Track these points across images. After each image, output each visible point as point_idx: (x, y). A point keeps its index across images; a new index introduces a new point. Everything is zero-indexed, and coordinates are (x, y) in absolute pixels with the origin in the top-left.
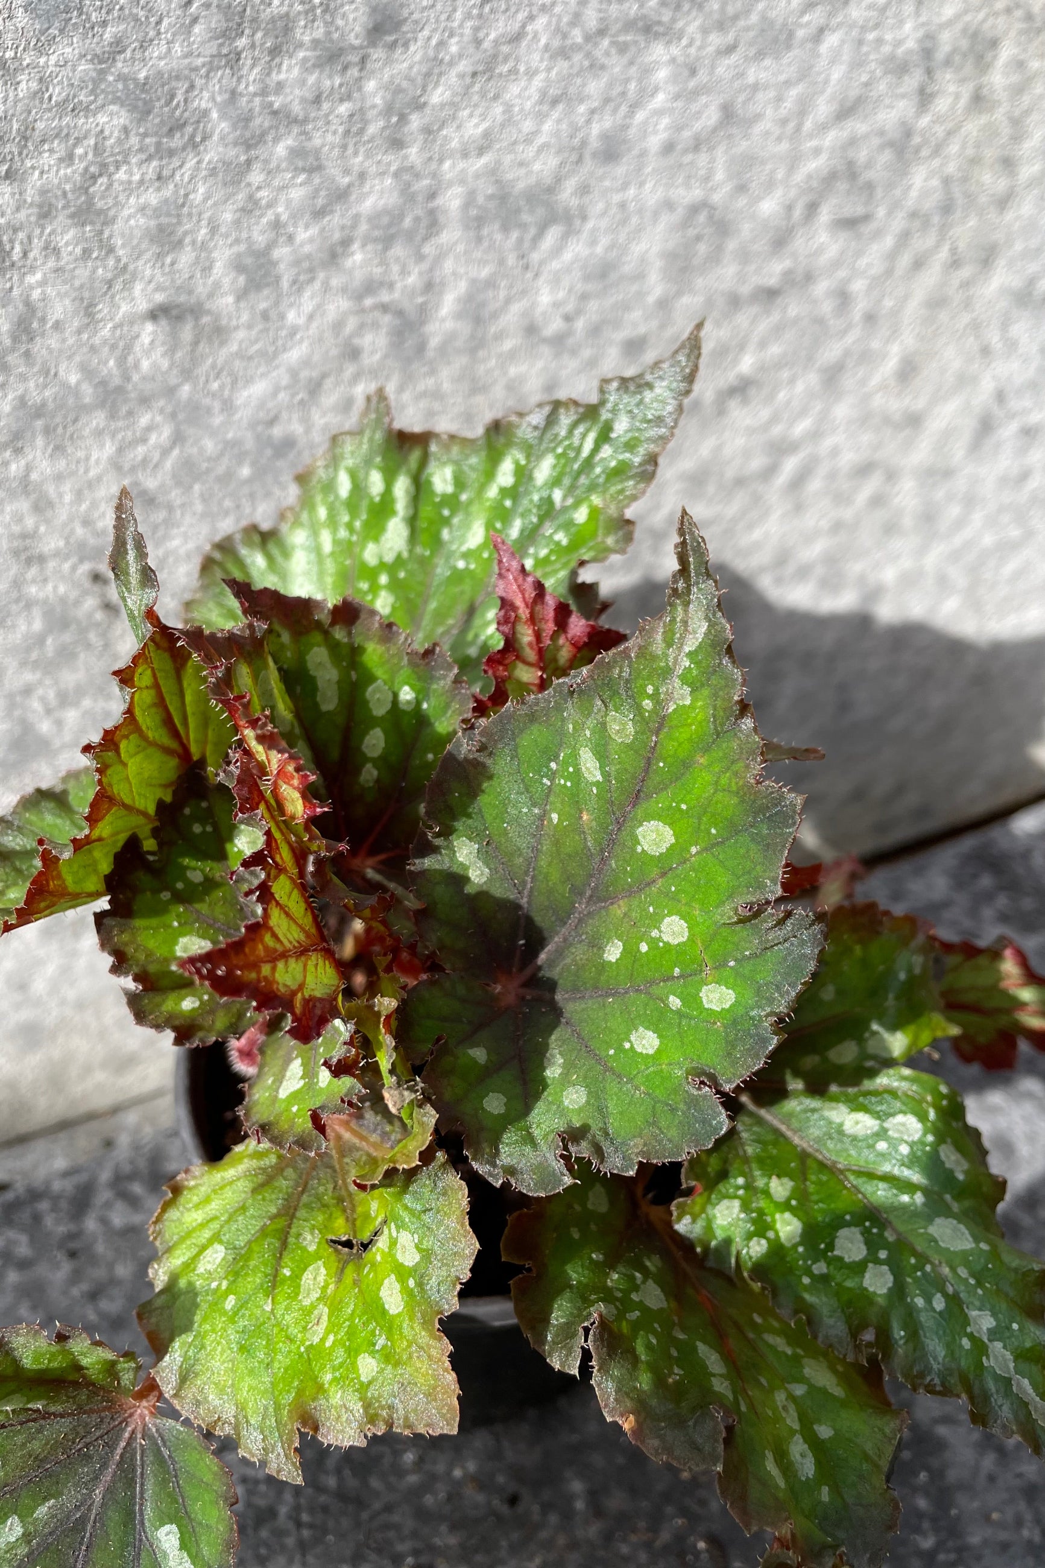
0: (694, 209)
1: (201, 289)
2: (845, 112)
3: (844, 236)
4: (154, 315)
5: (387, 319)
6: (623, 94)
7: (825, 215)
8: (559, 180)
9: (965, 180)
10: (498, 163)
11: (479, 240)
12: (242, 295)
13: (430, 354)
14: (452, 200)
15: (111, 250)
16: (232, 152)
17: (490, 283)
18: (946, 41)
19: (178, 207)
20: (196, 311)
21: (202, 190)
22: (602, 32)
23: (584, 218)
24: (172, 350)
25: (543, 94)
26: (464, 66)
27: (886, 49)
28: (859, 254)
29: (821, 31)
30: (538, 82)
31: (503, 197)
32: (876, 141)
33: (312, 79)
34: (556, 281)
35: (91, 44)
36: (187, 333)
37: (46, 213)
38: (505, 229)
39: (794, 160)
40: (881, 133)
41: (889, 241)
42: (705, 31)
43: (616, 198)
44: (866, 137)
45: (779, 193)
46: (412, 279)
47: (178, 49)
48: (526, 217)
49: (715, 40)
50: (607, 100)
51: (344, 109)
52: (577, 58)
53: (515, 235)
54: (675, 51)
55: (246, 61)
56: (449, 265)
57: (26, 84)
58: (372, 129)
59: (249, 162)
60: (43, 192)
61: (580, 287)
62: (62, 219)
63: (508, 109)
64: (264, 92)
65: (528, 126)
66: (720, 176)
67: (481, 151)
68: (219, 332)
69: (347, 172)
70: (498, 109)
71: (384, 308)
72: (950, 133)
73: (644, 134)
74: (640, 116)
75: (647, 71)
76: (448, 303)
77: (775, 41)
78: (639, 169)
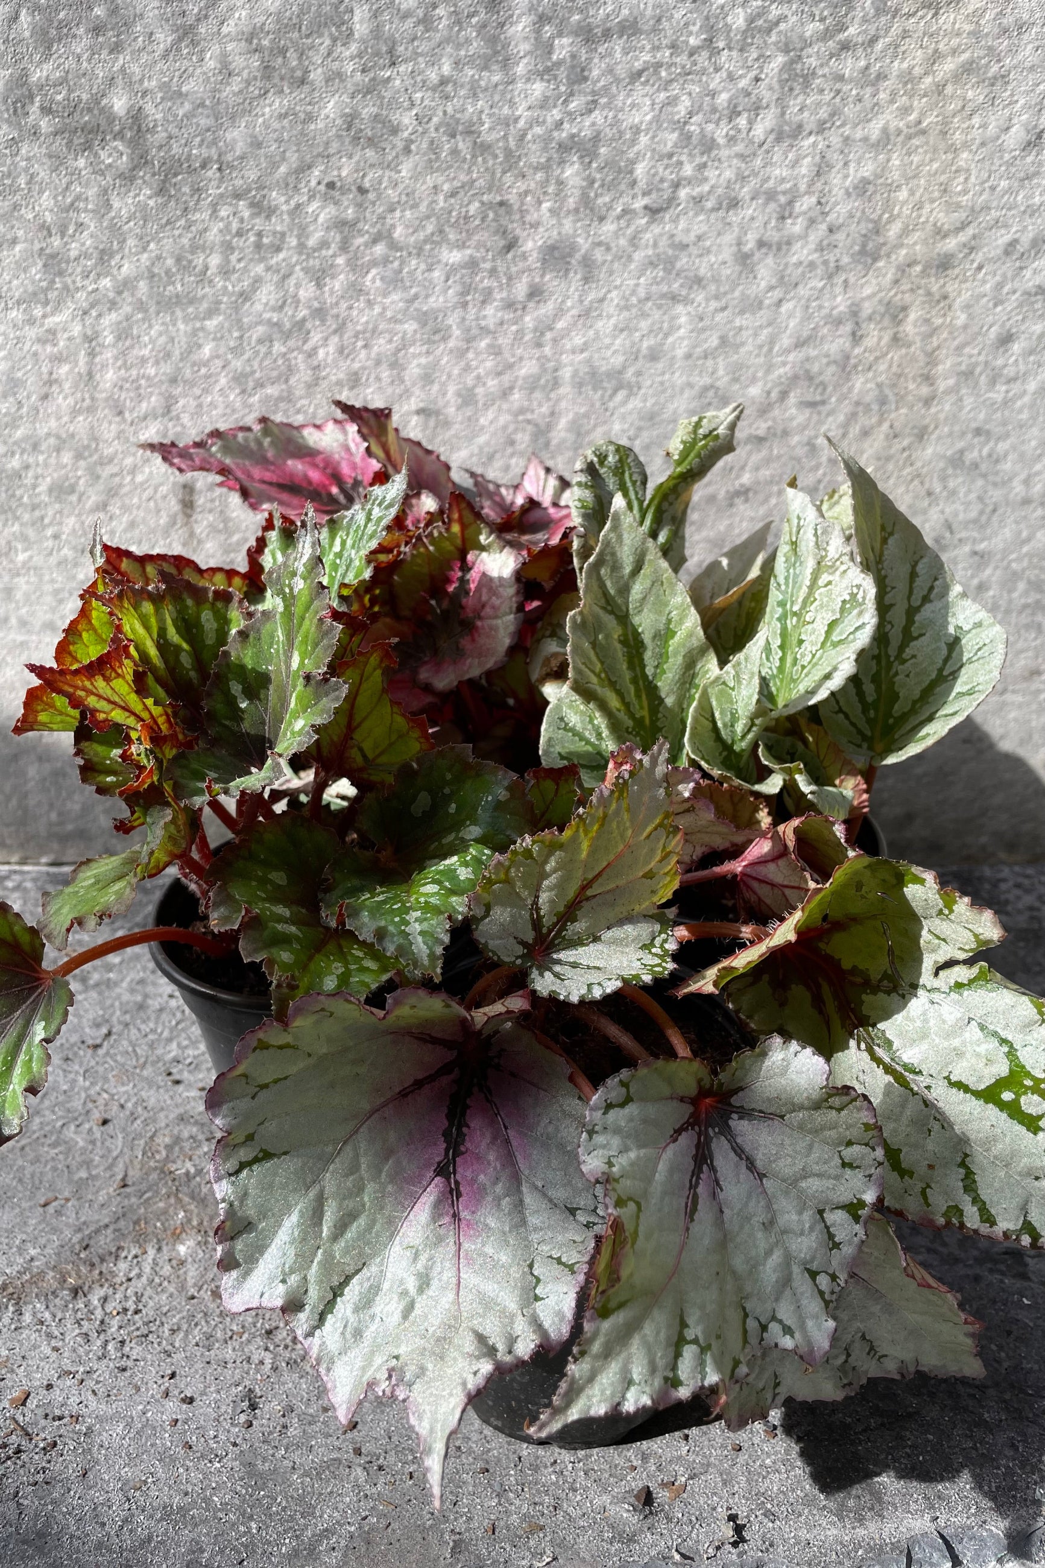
0: (706, 389)
1: (441, 403)
2: (800, 344)
3: (807, 412)
4: (419, 412)
5: (529, 428)
6: (661, 328)
7: (792, 399)
8: (624, 368)
9: (894, 385)
10: (591, 357)
11: (580, 393)
12: (458, 409)
13: (552, 448)
14: (566, 373)
15: (403, 382)
16: (460, 344)
17: (586, 416)
18: (867, 308)
19: (435, 365)
20: (438, 413)
21: (446, 359)
22: (647, 299)
23: (639, 388)
24: (423, 430)
25: (616, 327)
26: (575, 312)
27: (824, 312)
28: (820, 422)
29: (780, 301)
30: (613, 321)
31: (593, 373)
32: (825, 361)
33: (500, 314)
34: (623, 418)
35: (406, 296)
36: (432, 422)
37: (378, 363)
38: (595, 389)
39: (769, 368)
40: (827, 356)
41: (841, 418)
42: (707, 300)
43: (659, 379)
44: (816, 357)
45: (760, 384)
46: (544, 409)
47: (441, 299)
48: (605, 384)
49: (714, 304)
50: (651, 331)
51: (514, 328)
52: (634, 311)
53: (600, 393)
54: (690, 308)
55: (470, 306)
56: (563, 404)
57: (377, 309)
58: (527, 338)
59: (468, 349)
60: (378, 354)
61: (637, 423)
62: (384, 366)
63: (597, 333)
64: (477, 319)
65: (607, 341)
66: (721, 372)
67: (582, 351)
68: (447, 424)
69: (513, 356)
70: (591, 333)
71: (529, 422)
72: (877, 359)
73: (673, 349)
74: (670, 340)
75: (674, 318)
76: (563, 423)
77: (752, 305)
78: (671, 365)
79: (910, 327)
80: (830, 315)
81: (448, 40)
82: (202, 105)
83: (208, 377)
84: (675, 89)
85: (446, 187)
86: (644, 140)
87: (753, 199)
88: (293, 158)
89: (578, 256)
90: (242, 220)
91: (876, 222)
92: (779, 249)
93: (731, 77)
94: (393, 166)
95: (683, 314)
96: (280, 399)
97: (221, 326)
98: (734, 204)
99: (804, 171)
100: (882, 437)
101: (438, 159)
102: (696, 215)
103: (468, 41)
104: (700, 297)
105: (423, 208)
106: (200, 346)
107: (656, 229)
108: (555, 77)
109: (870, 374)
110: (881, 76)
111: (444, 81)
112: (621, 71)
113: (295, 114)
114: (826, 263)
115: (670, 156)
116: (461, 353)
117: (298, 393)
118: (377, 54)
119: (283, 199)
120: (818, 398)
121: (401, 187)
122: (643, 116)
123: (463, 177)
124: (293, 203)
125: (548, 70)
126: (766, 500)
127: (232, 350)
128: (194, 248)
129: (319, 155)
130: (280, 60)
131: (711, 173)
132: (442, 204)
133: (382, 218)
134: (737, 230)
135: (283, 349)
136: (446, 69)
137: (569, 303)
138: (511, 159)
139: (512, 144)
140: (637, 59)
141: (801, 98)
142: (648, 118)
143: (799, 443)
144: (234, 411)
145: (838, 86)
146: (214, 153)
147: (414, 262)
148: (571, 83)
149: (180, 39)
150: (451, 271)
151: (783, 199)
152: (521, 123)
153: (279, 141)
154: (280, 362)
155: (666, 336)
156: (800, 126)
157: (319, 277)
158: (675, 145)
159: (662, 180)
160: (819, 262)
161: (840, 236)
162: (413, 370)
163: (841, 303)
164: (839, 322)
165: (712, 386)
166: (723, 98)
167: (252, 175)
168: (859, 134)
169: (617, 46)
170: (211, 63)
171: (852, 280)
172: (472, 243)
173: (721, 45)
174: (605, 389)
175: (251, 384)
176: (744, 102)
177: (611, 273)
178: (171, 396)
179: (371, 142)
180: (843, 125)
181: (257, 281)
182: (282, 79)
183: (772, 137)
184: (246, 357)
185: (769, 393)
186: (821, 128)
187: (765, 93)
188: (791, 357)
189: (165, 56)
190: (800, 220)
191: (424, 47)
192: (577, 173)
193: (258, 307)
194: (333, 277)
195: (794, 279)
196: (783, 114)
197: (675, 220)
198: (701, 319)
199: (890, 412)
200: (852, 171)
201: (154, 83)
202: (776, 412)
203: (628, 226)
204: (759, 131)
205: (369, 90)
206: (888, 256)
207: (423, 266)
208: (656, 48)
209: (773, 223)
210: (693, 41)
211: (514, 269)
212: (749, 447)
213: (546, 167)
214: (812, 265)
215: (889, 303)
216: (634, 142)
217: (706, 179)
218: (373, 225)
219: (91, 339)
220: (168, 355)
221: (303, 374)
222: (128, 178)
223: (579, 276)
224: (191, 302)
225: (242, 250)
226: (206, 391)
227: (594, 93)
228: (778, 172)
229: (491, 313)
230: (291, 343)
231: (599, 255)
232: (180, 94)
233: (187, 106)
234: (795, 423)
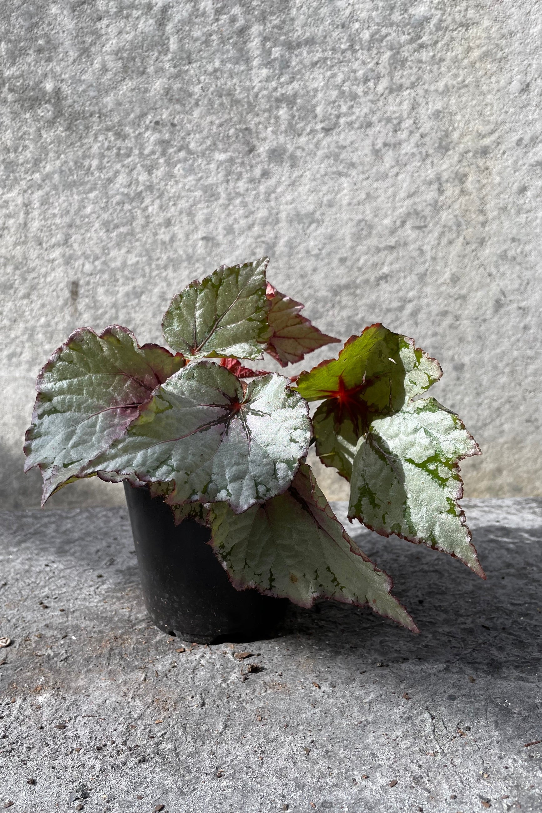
79: (469, 185)
80: (425, 180)
81: (218, 51)
82: (91, 86)
83: (89, 223)
84: (335, 70)
85: (217, 122)
86: (320, 95)
87: (379, 122)
88: (137, 110)
89: (288, 154)
90: (110, 142)
91: (446, 132)
92: (395, 147)
93: (364, 63)
94: (189, 112)
95: (345, 182)
96: (127, 234)
97: (97, 197)
98: (369, 125)
99: (405, 107)
100: (460, 244)
101: (213, 108)
102: (350, 131)
103: (228, 51)
104: (354, 173)
105: (205, 132)
106: (85, 207)
107: (328, 139)
108: (273, 66)
109: (450, 210)
110: (442, 60)
111: (216, 70)
112: (307, 62)
113: (139, 89)
114: (420, 153)
115: (334, 102)
116: (226, 206)
117: (137, 230)
118: (182, 58)
119: (132, 131)
120: (422, 224)
121: (193, 123)
122: (319, 83)
123: (226, 117)
124: (137, 132)
125: (269, 63)
126: (398, 281)
127: (102, 209)
128: (84, 157)
129: (152, 108)
130: (132, 63)
131: (356, 110)
132: (215, 130)
133: (183, 138)
134: (372, 138)
135: (130, 208)
136: (217, 64)
137: (283, 179)
138: (251, 107)
139: (251, 99)
140: (315, 56)
141: (400, 72)
142: (322, 84)
143: (414, 249)
144: (102, 241)
145: (420, 65)
146: (96, 109)
147: (200, 160)
148: (281, 69)
149: (81, 55)
150: (220, 164)
151: (395, 122)
152: (256, 90)
153: (131, 102)
154: (128, 214)
155: (337, 194)
156: (401, 86)
157: (150, 170)
158: (337, 97)
159: (331, 114)
160: (417, 153)
161: (427, 139)
162: (200, 216)
163: (431, 173)
164: (430, 183)
165: (363, 220)
166: (360, 74)
167: (116, 119)
168: (432, 88)
169: (304, 51)
170: (97, 65)
171: (436, 161)
172: (231, 149)
173: (358, 48)
174: (304, 223)
175: (112, 226)
176: (371, 75)
177: (305, 162)
178: (68, 234)
179: (178, 101)
180: (424, 84)
181: (117, 172)
182: (133, 72)
183: (387, 92)
184: (110, 212)
185: (395, 222)
186: (413, 86)
188: (406, 203)
189: (73, 63)
190: (405, 132)
191: (205, 55)
192: (286, 113)
193: (117, 186)
194: (157, 169)
195: (404, 162)
196: (392, 80)
197: (339, 134)
198: (355, 184)
199: (463, 230)
200: (430, 106)
201: (67, 76)
202: (399, 232)
203: (313, 138)
204: (380, 88)
205: (177, 76)
206: (454, 148)
207: (205, 162)
208: (324, 51)
209: (391, 133)
210: (343, 47)
211: (253, 162)
212: (386, 252)
213: (269, 110)
214: (413, 155)
215: (457, 173)
216: (315, 96)
217: (353, 113)
218: (179, 142)
219: (27, 205)
220: (68, 212)
221: (140, 221)
222: (51, 123)
223: (288, 164)
224: (82, 184)
225: (109, 157)
226: (87, 231)
227: (293, 73)
228: (391, 108)
229: (242, 185)
230: (134, 204)
231: (299, 153)
232: (80, 81)
233: (84, 87)
234: (410, 238)
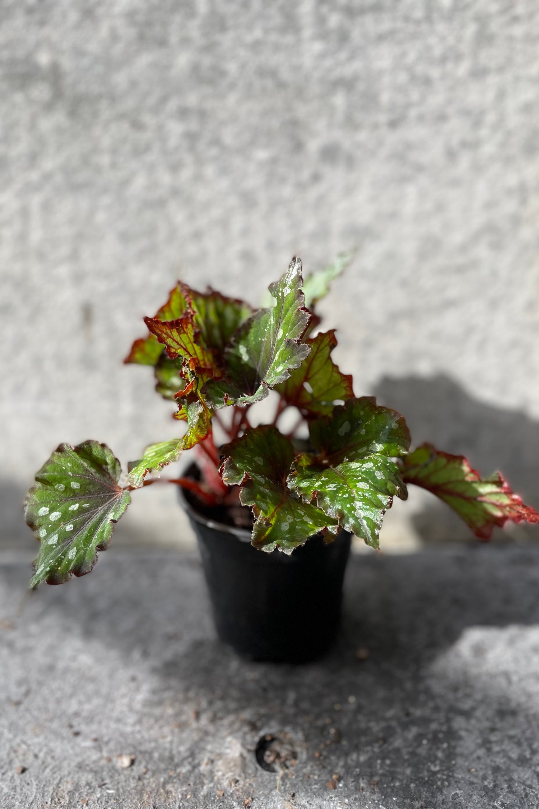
1: (254, 249)
3: (493, 251)
7: (484, 241)
14: (335, 229)
18: (531, 185)
20: (252, 256)
31: (354, 229)
40: (504, 214)
54: (416, 187)
80: (506, 188)
81: (259, 16)
84: (406, 46)
87: (456, 115)
88: (157, 92)
89: (343, 153)
92: (472, 147)
93: (442, 38)
94: (222, 97)
95: (411, 191)
98: (444, 118)
103: (272, 17)
107: (394, 136)
108: (328, 39)
111: (256, 42)
112: (371, 34)
117: (160, 243)
118: (213, 25)
125: (324, 34)
128: (93, 151)
129: (175, 91)
136: (258, 34)
146: (104, 89)
148: (338, 43)
150: (260, 164)
156: (486, 68)
157: (174, 169)
158: (406, 82)
164: (511, 193)
166: (437, 51)
168: (524, 73)
169: (369, 19)
170: (104, 31)
172: (275, 145)
173: (436, 18)
178: (77, 248)
179: (208, 81)
181: (134, 172)
186: (501, 70)
187: (465, 48)
189: (74, 29)
190: (488, 127)
192: (343, 101)
193: (136, 188)
194: (184, 168)
196: (476, 60)
202: (471, 251)
203: (376, 134)
204: (460, 72)
205: (208, 49)
208: (394, 20)
209: (470, 129)
213: (321, 97)
214: (494, 157)
216: (379, 80)
217: (426, 103)
219: (25, 213)
221: (164, 232)
222: (49, 107)
223: (344, 166)
227: (353, 49)
228: (471, 97)
229: (287, 191)
231: (357, 152)
233: (88, 61)
